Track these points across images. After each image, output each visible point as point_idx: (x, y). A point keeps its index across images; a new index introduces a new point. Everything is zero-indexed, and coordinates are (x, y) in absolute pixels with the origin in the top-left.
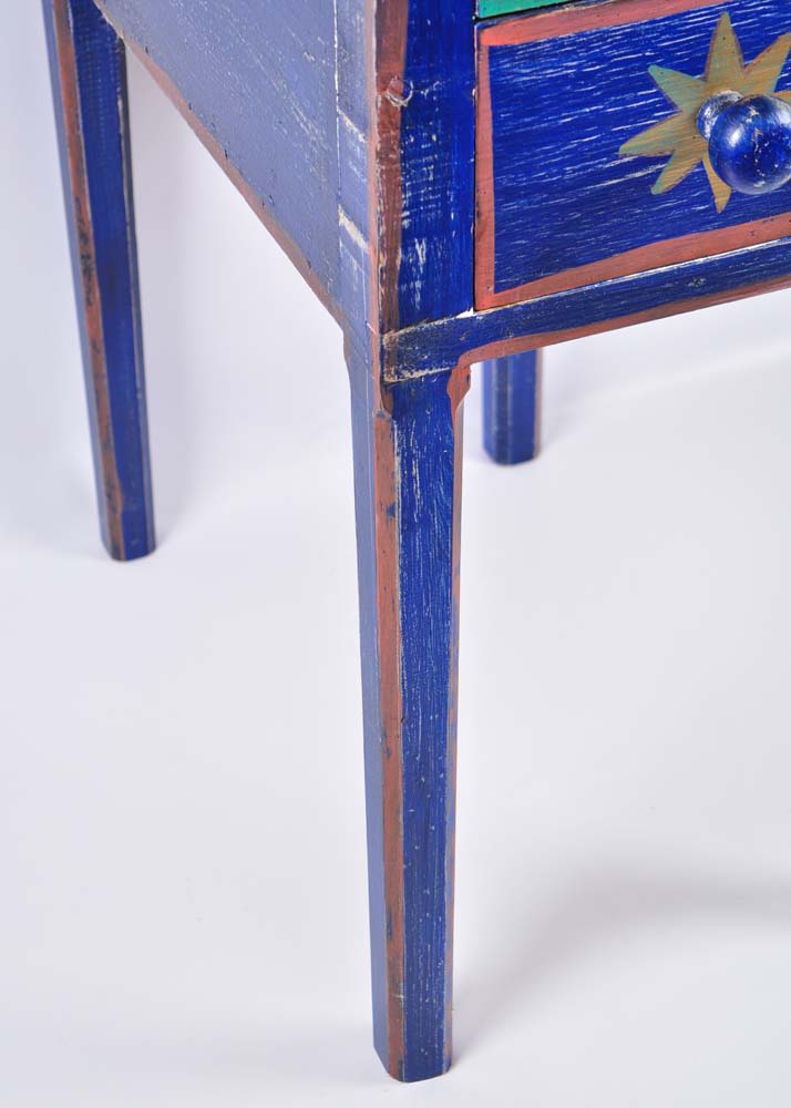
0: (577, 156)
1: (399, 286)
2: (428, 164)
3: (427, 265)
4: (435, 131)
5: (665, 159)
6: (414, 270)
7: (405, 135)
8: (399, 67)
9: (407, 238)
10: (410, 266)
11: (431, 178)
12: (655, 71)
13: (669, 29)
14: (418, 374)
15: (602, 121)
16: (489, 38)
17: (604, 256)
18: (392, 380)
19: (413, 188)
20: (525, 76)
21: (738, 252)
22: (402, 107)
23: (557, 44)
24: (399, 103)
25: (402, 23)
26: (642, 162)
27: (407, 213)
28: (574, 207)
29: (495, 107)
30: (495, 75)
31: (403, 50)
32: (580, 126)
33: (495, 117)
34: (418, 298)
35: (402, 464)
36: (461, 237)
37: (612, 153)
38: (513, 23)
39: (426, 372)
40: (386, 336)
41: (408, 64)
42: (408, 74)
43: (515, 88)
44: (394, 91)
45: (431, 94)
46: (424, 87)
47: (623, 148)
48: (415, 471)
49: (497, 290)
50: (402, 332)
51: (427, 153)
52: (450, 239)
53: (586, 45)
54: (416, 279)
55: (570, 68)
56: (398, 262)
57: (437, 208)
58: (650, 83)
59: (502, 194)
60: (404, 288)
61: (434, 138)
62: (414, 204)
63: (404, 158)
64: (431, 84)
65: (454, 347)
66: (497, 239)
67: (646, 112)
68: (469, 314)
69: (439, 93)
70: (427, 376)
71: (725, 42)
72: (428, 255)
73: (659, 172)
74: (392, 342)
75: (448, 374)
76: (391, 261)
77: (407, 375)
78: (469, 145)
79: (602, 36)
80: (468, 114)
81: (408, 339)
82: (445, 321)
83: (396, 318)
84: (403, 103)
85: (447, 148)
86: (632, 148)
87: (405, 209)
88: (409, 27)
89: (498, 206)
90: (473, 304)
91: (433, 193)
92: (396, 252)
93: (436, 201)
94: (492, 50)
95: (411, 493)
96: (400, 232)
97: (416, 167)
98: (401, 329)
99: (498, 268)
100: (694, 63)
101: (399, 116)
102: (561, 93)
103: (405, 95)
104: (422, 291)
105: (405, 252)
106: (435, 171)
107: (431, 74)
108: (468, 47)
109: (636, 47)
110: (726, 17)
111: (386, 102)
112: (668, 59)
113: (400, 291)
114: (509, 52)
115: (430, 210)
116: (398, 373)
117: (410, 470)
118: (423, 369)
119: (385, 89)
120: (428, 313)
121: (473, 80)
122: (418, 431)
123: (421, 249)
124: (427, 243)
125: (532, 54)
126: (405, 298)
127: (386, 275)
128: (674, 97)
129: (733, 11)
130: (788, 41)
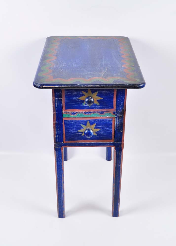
0: (73, 131)
3: (58, 137)
5: (83, 133)
7: (56, 126)
8: (55, 120)
9: (56, 135)
11: (59, 130)
12: (81, 124)
13: (82, 121)
14: (58, 147)
15: (76, 128)
16: (64, 119)
17: (77, 140)
18: (55, 147)
19: (57, 130)
20: (68, 123)
21: (91, 143)
23: (71, 120)
25: (56, 116)
26: (80, 132)
28: (74, 135)
29: (65, 125)
30: (65, 122)
31: (56, 118)
32: (74, 128)
33: (65, 126)
37: (77, 131)
38: (66, 118)
42: (56, 121)
43: (67, 124)
45: (58, 123)
47: (78, 131)
48: (58, 156)
49: (66, 141)
51: (58, 128)
52: (61, 136)
53: (74, 121)
55: (72, 123)
58: (81, 125)
59: (66, 133)
62: (57, 132)
63: (56, 128)
65: (61, 145)
66: (66, 137)
67: (81, 128)
68: (63, 143)
71: (88, 123)
75: (61, 148)
76: (55, 136)
78: (62, 128)
79: (76, 121)
80: (62, 125)
81: (57, 144)
83: (55, 142)
84: (56, 123)
85: (60, 127)
86: (79, 131)
89: (65, 134)
90: (63, 142)
94: (64, 120)
95: (58, 158)
99: (66, 139)
100: (85, 124)
102: (72, 125)
104: (58, 140)
107: (59, 121)
108: (62, 119)
109: (79, 122)
110: (88, 121)
111: (54, 122)
112: (82, 124)
114: (66, 120)
115: (59, 133)
120: (59, 142)
121: (63, 122)
122: (58, 153)
123: (58, 136)
125: (68, 121)
126: (56, 140)
127: (54, 138)
128: (83, 127)
129: (89, 121)
130: (95, 124)
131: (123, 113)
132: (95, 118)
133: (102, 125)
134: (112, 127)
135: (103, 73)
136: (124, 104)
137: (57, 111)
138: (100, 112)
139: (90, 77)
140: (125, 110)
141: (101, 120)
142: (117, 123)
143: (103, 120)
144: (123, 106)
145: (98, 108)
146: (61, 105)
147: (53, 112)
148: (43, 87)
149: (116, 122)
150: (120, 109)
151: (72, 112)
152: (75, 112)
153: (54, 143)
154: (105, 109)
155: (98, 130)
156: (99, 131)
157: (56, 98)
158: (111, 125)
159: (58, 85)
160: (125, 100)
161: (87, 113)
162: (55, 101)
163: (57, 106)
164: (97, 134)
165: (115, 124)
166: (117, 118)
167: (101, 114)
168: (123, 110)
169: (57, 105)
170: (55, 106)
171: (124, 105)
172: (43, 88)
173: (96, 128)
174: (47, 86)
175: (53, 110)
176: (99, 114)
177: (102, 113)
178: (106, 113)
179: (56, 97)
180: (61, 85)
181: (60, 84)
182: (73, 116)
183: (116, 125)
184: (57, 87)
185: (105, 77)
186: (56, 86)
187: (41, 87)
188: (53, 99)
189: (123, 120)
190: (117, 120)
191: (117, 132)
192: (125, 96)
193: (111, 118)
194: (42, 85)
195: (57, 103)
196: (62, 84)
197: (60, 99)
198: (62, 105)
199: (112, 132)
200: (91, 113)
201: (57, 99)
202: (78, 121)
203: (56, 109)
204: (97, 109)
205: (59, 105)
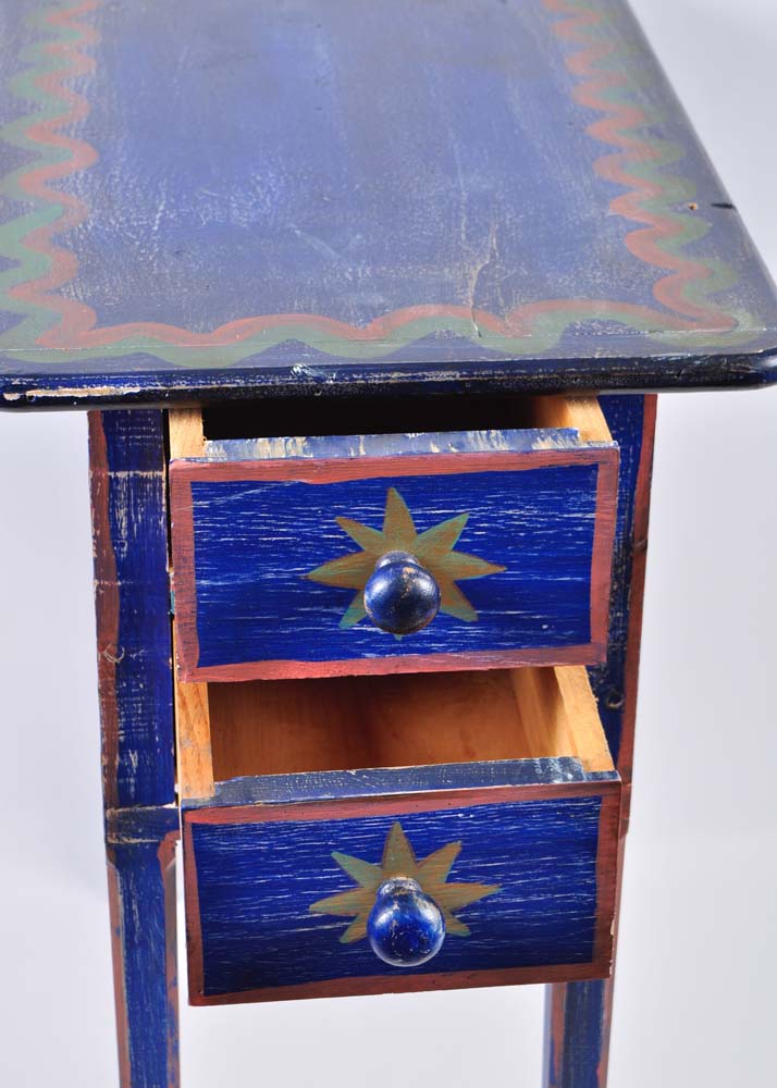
1: (118, 778)
2: (137, 702)
3: (137, 769)
4: (142, 682)
6: (129, 770)
7: (119, 680)
8: (114, 637)
9: (123, 749)
10: (126, 768)
11: (140, 711)
14: (134, 841)
18: (113, 842)
19: (126, 716)
22: (116, 664)
24: (113, 660)
25: (116, 609)
27: (122, 732)
31: (116, 627)
34: (133, 789)
35: (124, 900)
36: (164, 755)
39: (140, 840)
40: (109, 811)
41: (121, 635)
42: (120, 643)
44: (109, 651)
45: (138, 657)
46: (133, 652)
48: (135, 907)
50: (120, 810)
51: (136, 695)
52: (156, 753)
54: (130, 777)
56: (117, 763)
57: (144, 733)
60: (122, 781)
61: (141, 686)
62: (127, 727)
63: (118, 696)
64: (138, 651)
65: (161, 827)
68: (172, 806)
69: (143, 658)
70: (141, 843)
72: (139, 762)
74: (113, 815)
75: (158, 844)
76: (111, 761)
77: (126, 840)
81: (125, 816)
82: (154, 808)
83: (117, 800)
84: (118, 661)
85: (151, 693)
87: (121, 729)
88: (121, 614)
90: (175, 800)
91: (142, 721)
92: (115, 757)
93: (145, 727)
95: (132, 921)
96: (117, 743)
97: (127, 702)
98: (120, 807)
101: (114, 669)
103: (118, 656)
104: (135, 785)
105: (122, 757)
106: (143, 708)
107: (138, 645)
111: (102, 657)
113: (119, 784)
115: (141, 733)
116: (118, 837)
117: (131, 906)
118: (138, 838)
119: (103, 650)
120: (140, 799)
121: (171, 652)
122: (136, 880)
123: (134, 758)
124: (139, 756)
126: (123, 788)
127: (108, 771)
131: (629, 569)
135: (475, 274)
137: (124, 569)
139: (383, 307)
140: (638, 545)
144: (631, 514)
146: (156, 521)
147: (98, 576)
148: (29, 393)
153: (106, 807)
157: (122, 475)
159: (140, 381)
160: (642, 468)
162: (113, 493)
163: (124, 533)
168: (629, 545)
169: (130, 527)
170: (115, 531)
171: (637, 507)
172: (24, 404)
174: (54, 387)
175: (95, 560)
179: (115, 468)
180: (167, 377)
181: (158, 373)
184: (137, 390)
185: (495, 308)
186: (125, 390)
187: (9, 397)
188: (94, 482)
189: (626, 618)
192: (645, 442)
194: (16, 382)
195: (128, 514)
196: (172, 373)
197: (146, 480)
198: (161, 522)
201: (129, 480)
203: (118, 560)
205: (144, 528)
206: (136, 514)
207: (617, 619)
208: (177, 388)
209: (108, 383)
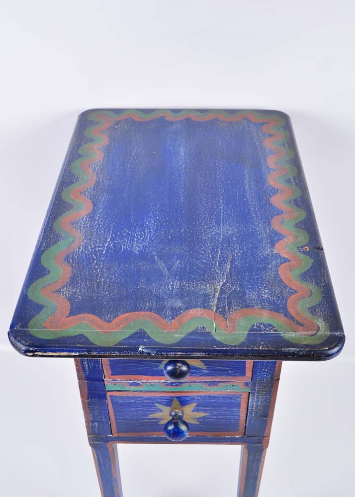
0: (137, 415)
1: (91, 428)
2: (96, 411)
3: (98, 426)
5: (162, 419)
7: (89, 405)
8: (86, 395)
9: (92, 422)
10: (94, 426)
11: (97, 413)
12: (156, 404)
13: (159, 398)
14: (98, 443)
15: (143, 411)
16: (109, 394)
17: (146, 432)
18: (91, 443)
19: (92, 414)
20: (120, 401)
23: (128, 397)
24: (86, 401)
25: (86, 388)
26: (155, 419)
28: (138, 423)
29: (113, 404)
30: (112, 400)
31: (87, 392)
32: (137, 411)
33: (113, 406)
37: (147, 416)
38: (115, 392)
41: (88, 394)
42: (89, 397)
43: (118, 402)
44: (85, 398)
45: (95, 400)
46: (93, 399)
47: (149, 416)
48: (100, 457)
49: (118, 433)
50: (93, 436)
51: (95, 409)
53: (137, 398)
54: (95, 428)
55: (133, 401)
56: (91, 425)
58: (155, 406)
59: (117, 418)
60: (93, 429)
61: (97, 407)
62: (93, 416)
63: (89, 409)
65: (108, 440)
66: (117, 425)
67: (157, 411)
68: (111, 436)
70: (101, 444)
71: (176, 403)
73: (160, 421)
74: (91, 437)
75: (107, 444)
76: (89, 424)
77: (96, 442)
79: (141, 397)
81: (95, 437)
82: (104, 436)
83: (91, 433)
84: (88, 401)
85: (100, 409)
86: (151, 416)
87: (91, 417)
88: (88, 389)
89: (116, 420)
90: (112, 434)
91: (98, 416)
94: (110, 396)
96: (90, 420)
97: (93, 411)
99: (118, 430)
100: (168, 404)
101: (87, 403)
102: (131, 405)
103: (88, 399)
104: (97, 430)
107: (95, 397)
108: (105, 394)
109: (151, 400)
110: (175, 399)
111: (83, 400)
112: (160, 403)
114: (115, 397)
115: (98, 418)
116: (93, 442)
118: (100, 442)
119: (83, 398)
121: (106, 399)
122: (100, 451)
123: (96, 424)
124: (98, 424)
125: (122, 398)
126: (93, 431)
127: (88, 427)
128: (163, 409)
129: (178, 398)
130: (195, 404)
131: (272, 385)
132: (193, 392)
133: (213, 407)
134: (239, 411)
136: (274, 367)
137: (88, 378)
138: (208, 382)
141: (210, 397)
142: (254, 403)
143: (215, 397)
144: (274, 371)
145: (201, 374)
146: (98, 367)
147: (78, 379)
148: (36, 354)
149: (250, 400)
150: (264, 377)
151: (130, 382)
152: (139, 382)
153: (88, 435)
154: (223, 377)
155: (201, 414)
156: (204, 416)
158: (238, 405)
161: (172, 383)
163: (87, 368)
164: (200, 423)
165: (249, 404)
166: (254, 393)
167: (210, 385)
168: (272, 379)
169: (89, 367)
170: (83, 367)
171: (276, 369)
173: (196, 410)
174: (45, 352)
175: (77, 375)
176: (204, 385)
177: (214, 383)
178: (225, 385)
182: (133, 388)
183: (252, 407)
189: (270, 397)
190: (254, 398)
191: (252, 420)
193: (239, 394)
195: (88, 364)
198: (100, 366)
199: (238, 420)
200: (183, 385)
202: (149, 398)
203: (85, 375)
204: (200, 376)
205: (94, 367)
206: (91, 363)
207: (268, 397)
208: (93, 354)
209: (66, 351)
